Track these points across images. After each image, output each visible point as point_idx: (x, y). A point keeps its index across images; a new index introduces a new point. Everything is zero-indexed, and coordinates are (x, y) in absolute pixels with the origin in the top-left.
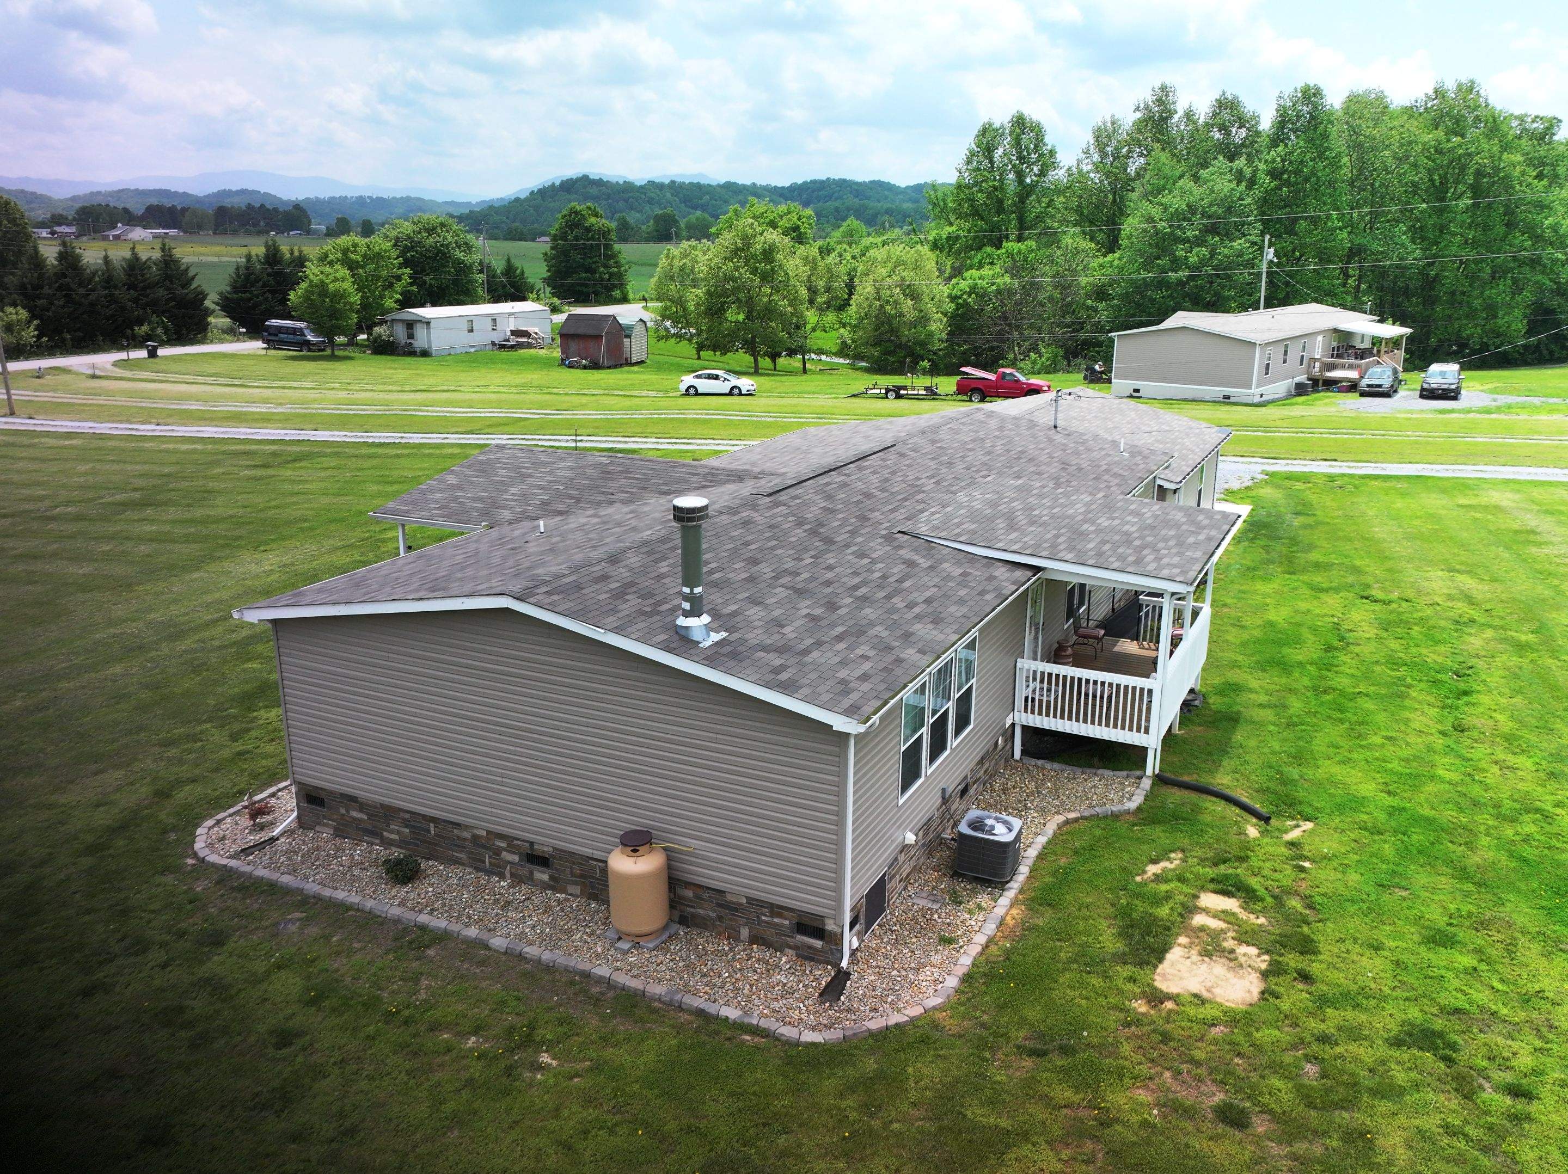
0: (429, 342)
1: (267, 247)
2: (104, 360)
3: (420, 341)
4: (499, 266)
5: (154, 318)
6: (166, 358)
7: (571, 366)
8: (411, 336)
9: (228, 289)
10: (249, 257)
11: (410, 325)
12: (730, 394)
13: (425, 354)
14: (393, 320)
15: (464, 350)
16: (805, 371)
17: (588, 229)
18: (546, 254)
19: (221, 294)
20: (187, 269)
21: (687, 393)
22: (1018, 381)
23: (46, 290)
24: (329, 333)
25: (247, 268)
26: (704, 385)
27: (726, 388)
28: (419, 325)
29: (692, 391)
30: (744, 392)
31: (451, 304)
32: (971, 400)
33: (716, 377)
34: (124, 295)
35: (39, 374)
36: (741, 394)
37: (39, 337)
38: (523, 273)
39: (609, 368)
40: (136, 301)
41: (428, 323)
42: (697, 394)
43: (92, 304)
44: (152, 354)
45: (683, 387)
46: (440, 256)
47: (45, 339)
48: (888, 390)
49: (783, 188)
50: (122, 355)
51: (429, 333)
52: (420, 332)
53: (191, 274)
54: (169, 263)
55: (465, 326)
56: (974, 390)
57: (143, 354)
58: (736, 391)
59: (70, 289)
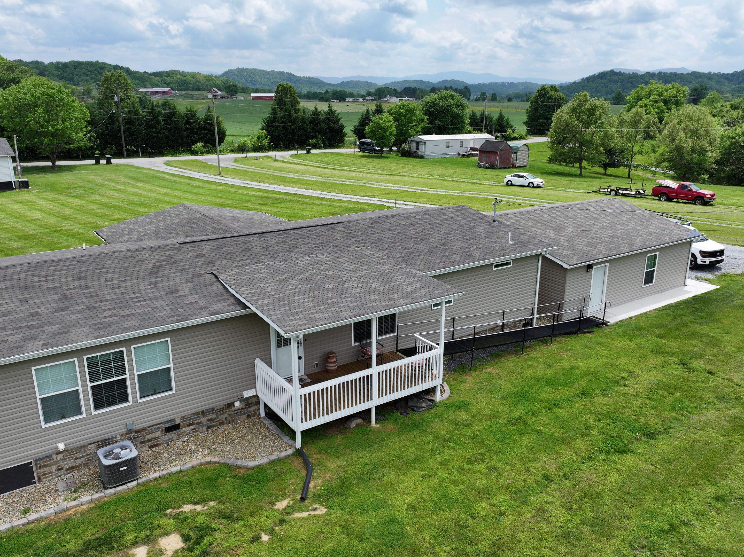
0: (425, 152)
1: (377, 106)
2: (287, 154)
3: (420, 152)
4: (495, 117)
5: (319, 136)
6: (313, 154)
7: (480, 167)
8: (418, 149)
9: (358, 124)
10: (368, 111)
11: (418, 143)
12: (528, 186)
13: (422, 157)
14: (411, 141)
15: (443, 156)
16: (580, 176)
17: (549, 98)
18: (527, 110)
19: (354, 126)
20: (338, 115)
21: (507, 184)
22: (691, 190)
23: (276, 124)
24: (382, 145)
25: (366, 115)
26: (516, 181)
27: (526, 182)
28: (421, 143)
29: (510, 183)
30: (535, 185)
31: (449, 134)
32: (659, 200)
33: (522, 177)
34: (308, 126)
35: (257, 159)
36: (533, 187)
37: (270, 143)
38: (508, 119)
39: (500, 168)
40: (312, 129)
41: (425, 143)
42: (512, 185)
43: (293, 129)
44: (308, 152)
45: (506, 181)
46: (446, 110)
47: (272, 144)
48: (612, 190)
49: (728, 74)
50: (295, 152)
51: (425, 147)
52: (421, 146)
53: (339, 117)
54: (331, 112)
55: (445, 144)
56: (663, 194)
57: (305, 152)
58: (531, 185)
59: (286, 123)
